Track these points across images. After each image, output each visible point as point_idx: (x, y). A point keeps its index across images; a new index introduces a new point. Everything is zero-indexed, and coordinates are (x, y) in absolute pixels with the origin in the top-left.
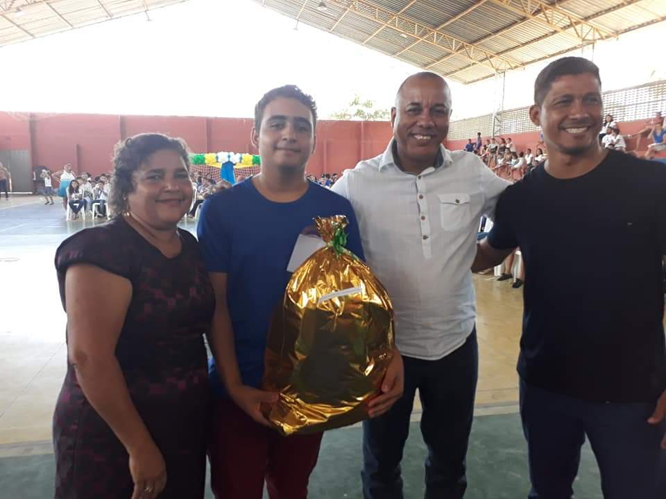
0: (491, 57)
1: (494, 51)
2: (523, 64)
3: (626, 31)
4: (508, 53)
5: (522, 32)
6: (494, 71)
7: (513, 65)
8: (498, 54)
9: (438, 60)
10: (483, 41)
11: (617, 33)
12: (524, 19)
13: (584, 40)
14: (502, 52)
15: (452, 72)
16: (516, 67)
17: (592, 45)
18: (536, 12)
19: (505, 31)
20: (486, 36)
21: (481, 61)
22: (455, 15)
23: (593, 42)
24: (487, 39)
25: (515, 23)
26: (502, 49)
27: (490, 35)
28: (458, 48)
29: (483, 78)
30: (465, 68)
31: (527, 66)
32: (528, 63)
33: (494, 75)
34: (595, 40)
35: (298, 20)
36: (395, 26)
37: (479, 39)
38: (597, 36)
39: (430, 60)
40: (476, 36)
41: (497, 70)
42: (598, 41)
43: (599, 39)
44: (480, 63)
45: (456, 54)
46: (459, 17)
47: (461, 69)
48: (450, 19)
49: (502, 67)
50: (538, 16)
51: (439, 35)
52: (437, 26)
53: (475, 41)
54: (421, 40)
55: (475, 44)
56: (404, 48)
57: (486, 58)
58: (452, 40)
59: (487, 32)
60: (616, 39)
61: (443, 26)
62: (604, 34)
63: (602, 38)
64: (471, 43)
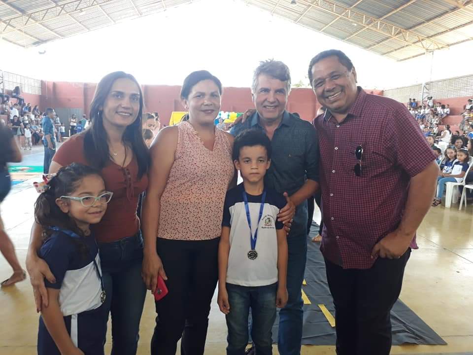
0: (423, 40)
1: (425, 35)
2: (448, 45)
4: (437, 37)
5: (450, 20)
6: (424, 51)
7: (440, 46)
8: (428, 37)
9: (378, 43)
10: (416, 28)
12: (454, 9)
14: (432, 36)
15: (388, 52)
16: (442, 48)
18: (466, 3)
19: (436, 20)
20: (420, 24)
21: (414, 43)
22: (396, 8)
24: (421, 26)
25: (447, 12)
26: (432, 33)
27: (424, 22)
28: (396, 33)
29: (414, 57)
30: (399, 49)
31: (450, 47)
32: (452, 44)
33: (424, 54)
35: (272, 15)
37: (414, 26)
39: (371, 43)
40: (411, 24)
41: (427, 49)
44: (412, 45)
45: (394, 38)
46: (400, 9)
47: (396, 50)
48: (393, 10)
49: (431, 47)
50: (466, 7)
51: (381, 24)
52: (381, 17)
53: (411, 28)
54: (367, 27)
55: (411, 30)
56: (352, 34)
57: (419, 41)
58: (392, 27)
59: (422, 20)
61: (386, 16)
64: (406, 29)
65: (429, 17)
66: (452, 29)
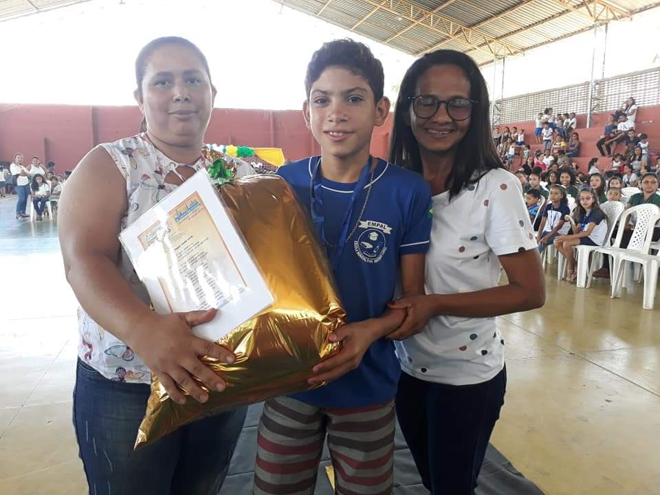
0: (490, 42)
1: (494, 35)
2: (523, 49)
3: (641, 10)
4: (509, 38)
5: (525, 14)
6: (492, 57)
7: (513, 51)
8: (497, 38)
9: (431, 47)
10: (482, 25)
11: (632, 12)
13: (597, 20)
14: (502, 37)
16: (515, 53)
17: (604, 27)
19: (508, 13)
20: (486, 19)
21: (479, 46)
23: (606, 23)
24: (488, 22)
26: (503, 33)
27: (492, 17)
28: (456, 31)
31: (526, 52)
32: (528, 48)
33: (492, 61)
34: (609, 20)
35: (282, 4)
36: (389, 8)
37: (479, 22)
38: (611, 16)
39: (422, 46)
40: (474, 19)
41: (496, 55)
42: (612, 21)
43: (613, 19)
44: (478, 48)
45: (453, 38)
49: (502, 52)
51: (435, 19)
52: (434, 9)
53: (474, 25)
54: (416, 23)
55: (474, 28)
56: (396, 34)
57: (485, 44)
58: (449, 24)
59: (488, 13)
60: (629, 19)
61: (440, 8)
62: (617, 14)
63: (615, 18)
64: (469, 27)
65: (498, 8)
66: (527, 27)
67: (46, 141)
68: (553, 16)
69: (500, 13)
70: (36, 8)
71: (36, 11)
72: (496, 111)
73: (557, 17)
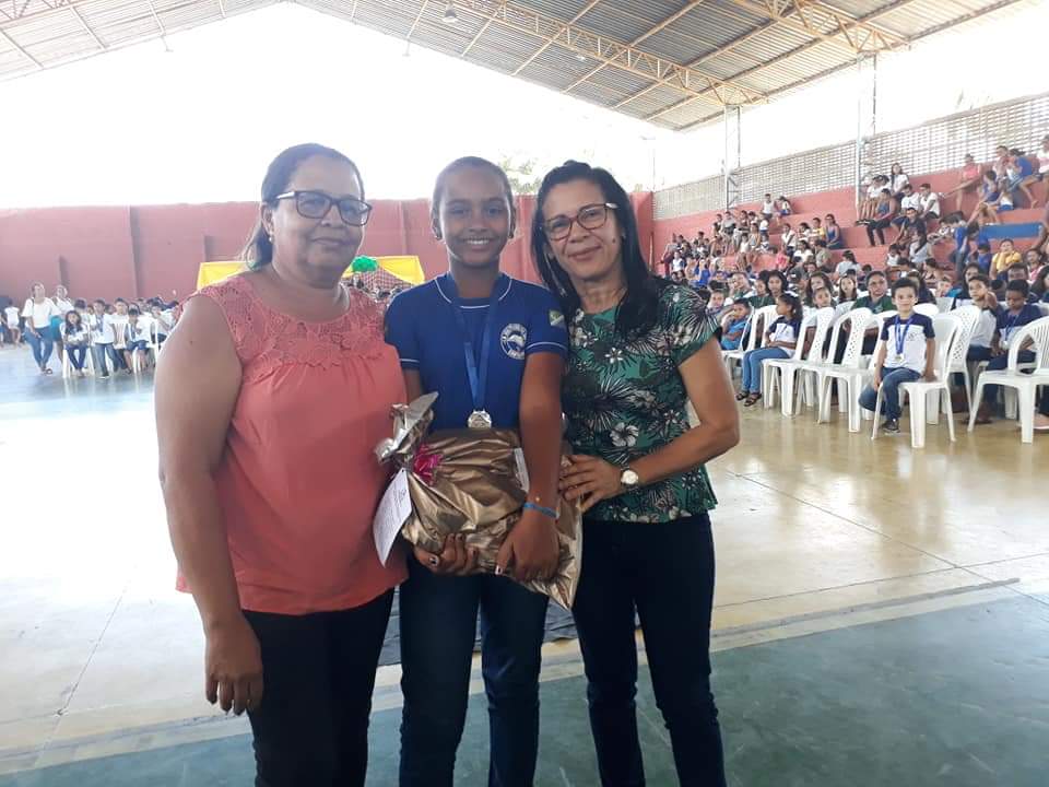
0: (717, 85)
1: (721, 75)
2: (766, 94)
3: (922, 35)
4: (742, 78)
5: (763, 44)
6: (721, 107)
7: (751, 97)
8: (726, 79)
9: (633, 94)
10: (703, 61)
11: (910, 38)
12: (767, 22)
13: (860, 51)
14: (733, 77)
15: (655, 112)
16: (755, 99)
17: (872, 59)
18: (785, 11)
19: (737, 44)
20: (708, 53)
21: (701, 92)
22: (660, 21)
23: (873, 55)
24: (710, 57)
25: (754, 29)
26: (733, 71)
27: (715, 50)
28: (665, 73)
29: (704, 120)
30: (674, 104)
31: (771, 97)
32: (773, 92)
33: (723, 112)
34: (876, 51)
35: (409, 40)
36: (566, 43)
37: (698, 58)
38: (880, 44)
39: (620, 95)
40: (691, 54)
41: (727, 104)
42: (883, 53)
43: (883, 49)
44: (699, 96)
45: (662, 82)
46: (666, 23)
47: (669, 107)
48: (653, 27)
49: (735, 100)
50: (788, 17)
51: (634, 55)
52: (632, 41)
53: (692, 62)
54: (607, 63)
55: (691, 66)
56: (580, 78)
57: (710, 88)
58: (656, 61)
59: (709, 45)
60: (907, 47)
61: (641, 39)
62: (889, 41)
63: (886, 48)
64: (684, 65)
65: (722, 38)
66: (767, 62)
67: (62, 262)
68: (801, 46)
69: (726, 44)
70: (40, 64)
71: (39, 68)
72: (731, 185)
73: (806, 47)
